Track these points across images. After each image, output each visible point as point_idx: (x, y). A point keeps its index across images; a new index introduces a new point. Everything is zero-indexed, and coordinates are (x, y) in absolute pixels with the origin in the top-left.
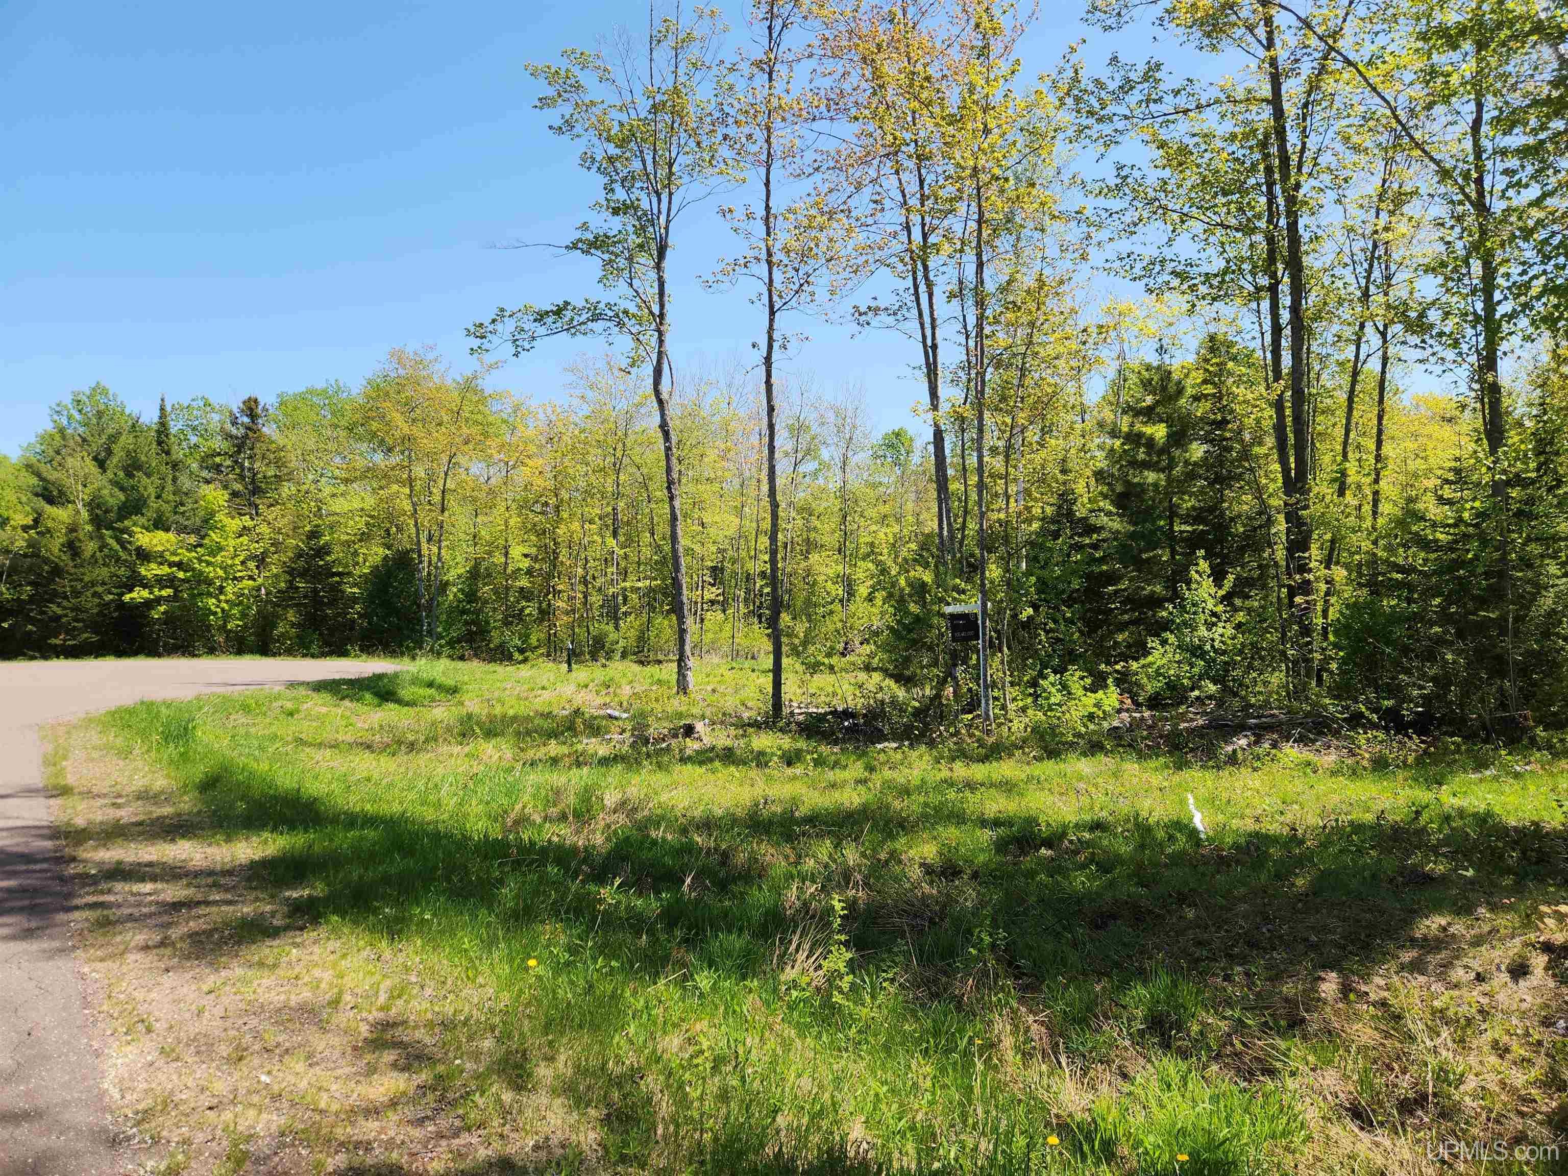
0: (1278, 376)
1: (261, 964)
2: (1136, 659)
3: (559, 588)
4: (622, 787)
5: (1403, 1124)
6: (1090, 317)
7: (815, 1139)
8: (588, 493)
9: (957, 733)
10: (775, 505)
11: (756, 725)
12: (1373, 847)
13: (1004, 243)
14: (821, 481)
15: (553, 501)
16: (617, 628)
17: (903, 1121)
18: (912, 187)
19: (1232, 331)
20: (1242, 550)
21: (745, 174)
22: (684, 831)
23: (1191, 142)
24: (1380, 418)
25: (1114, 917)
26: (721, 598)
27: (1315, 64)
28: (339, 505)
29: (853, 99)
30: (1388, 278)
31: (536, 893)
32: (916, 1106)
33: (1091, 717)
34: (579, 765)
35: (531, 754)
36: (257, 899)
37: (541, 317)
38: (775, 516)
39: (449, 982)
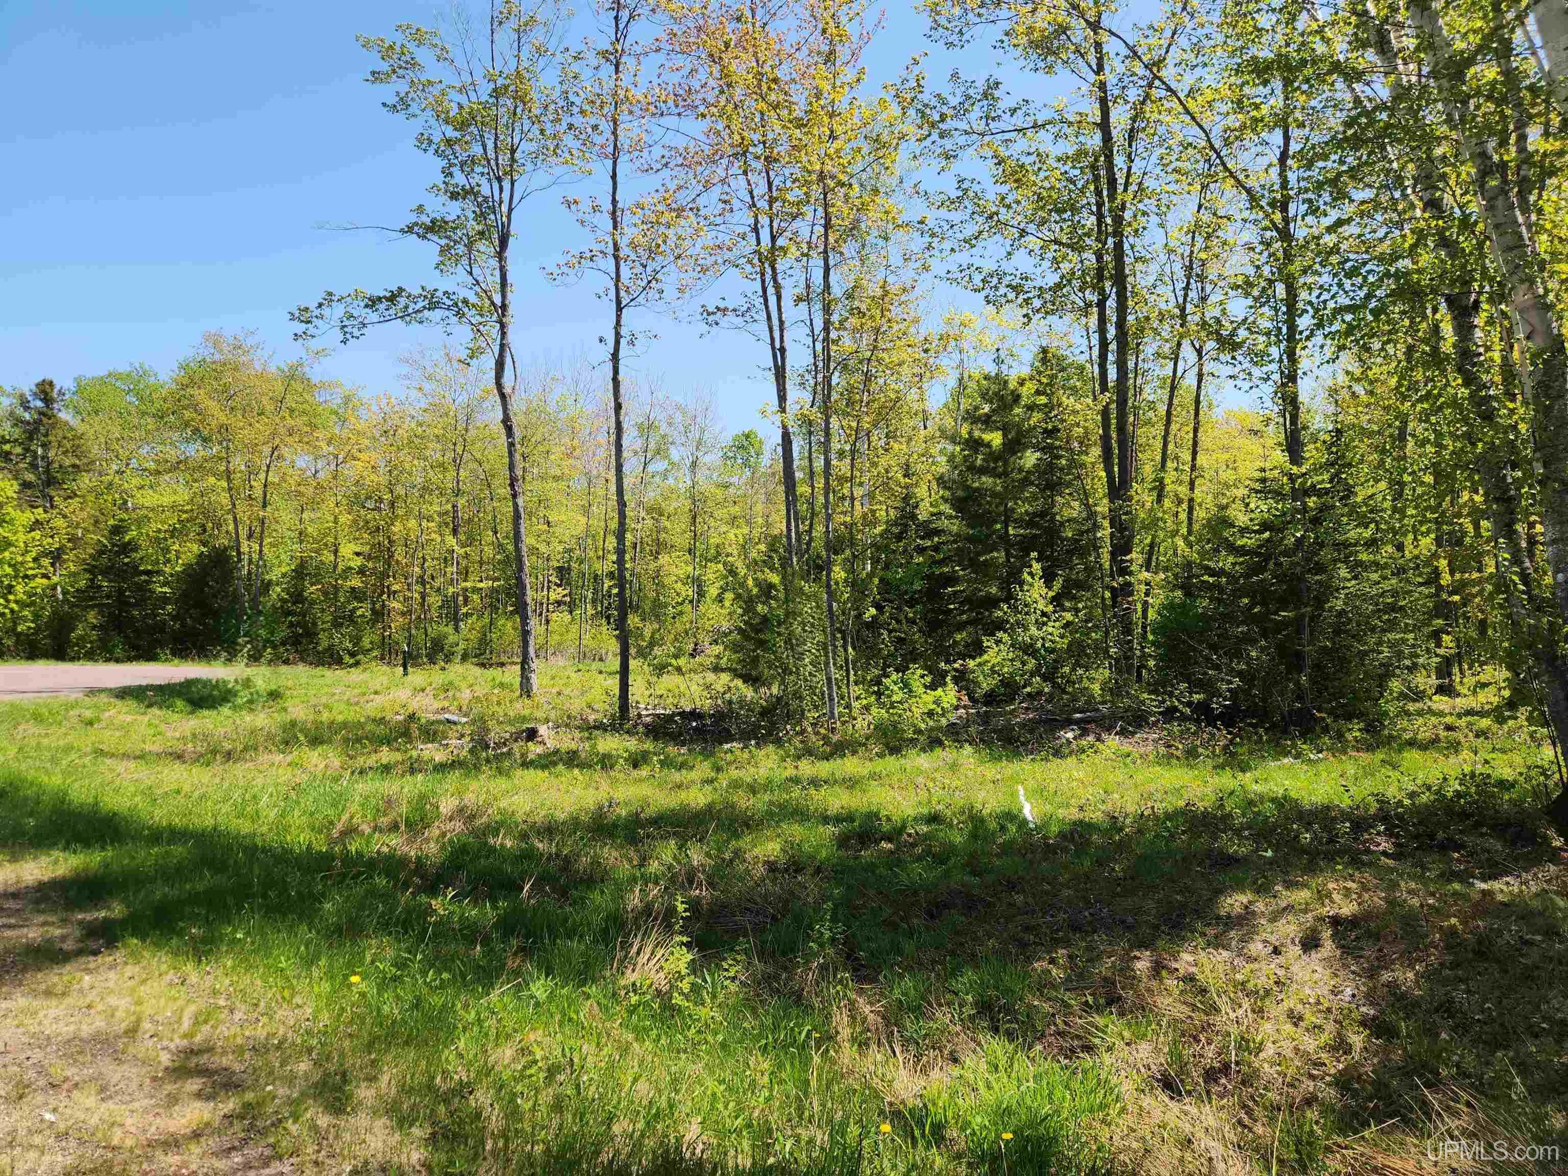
0: (1104, 387)
1: (48, 993)
2: (974, 658)
3: (394, 588)
4: (460, 793)
5: (1208, 1092)
6: (931, 326)
7: (650, 1143)
8: (426, 489)
9: (803, 732)
10: (622, 504)
11: (599, 726)
12: (1184, 832)
13: (849, 248)
14: (671, 481)
15: (387, 497)
16: (457, 629)
17: (739, 1120)
18: (761, 188)
19: (1064, 344)
20: (1070, 553)
21: (592, 166)
22: (524, 836)
23: (1027, 160)
24: (1196, 430)
25: (946, 906)
26: (568, 599)
27: (1140, 92)
28: (148, 499)
29: (700, 96)
30: (1204, 299)
31: (362, 907)
32: (753, 1103)
33: (930, 714)
34: (412, 771)
35: (360, 761)
36: (45, 924)
37: (373, 303)
38: (622, 515)
39: (262, 1004)
